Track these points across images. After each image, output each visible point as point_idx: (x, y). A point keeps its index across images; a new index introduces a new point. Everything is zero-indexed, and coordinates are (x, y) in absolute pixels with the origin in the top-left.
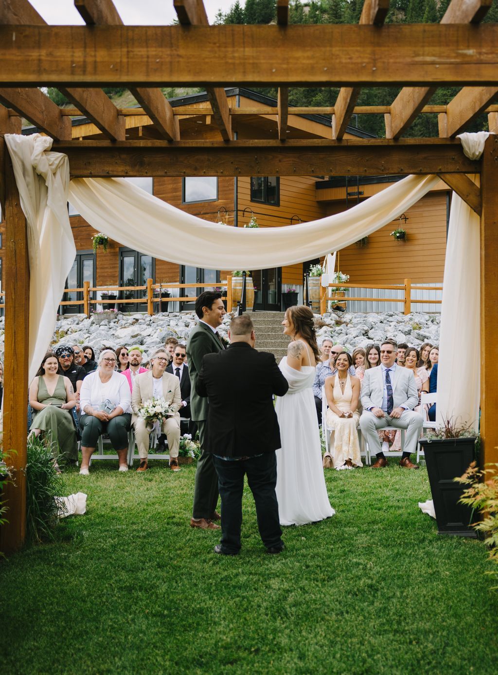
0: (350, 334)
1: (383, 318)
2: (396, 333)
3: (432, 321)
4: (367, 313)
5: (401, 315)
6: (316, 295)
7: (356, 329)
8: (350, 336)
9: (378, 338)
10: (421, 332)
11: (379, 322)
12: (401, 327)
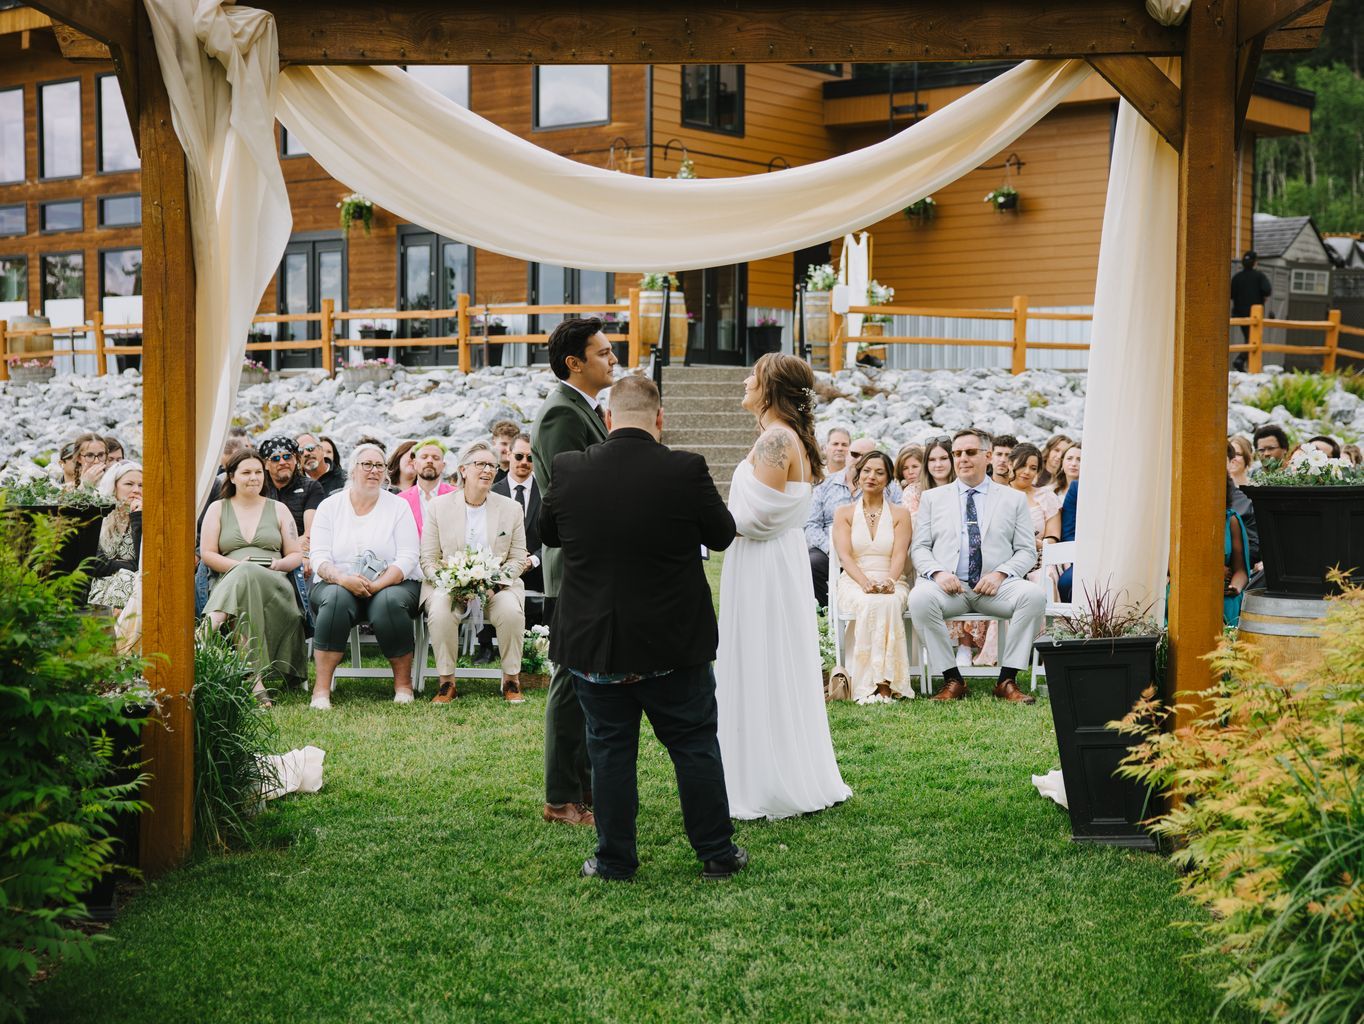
0: (893, 415)
1: (965, 382)
2: (993, 414)
3: (1073, 389)
4: (930, 371)
5: (1005, 374)
6: (820, 330)
7: (906, 404)
8: (893, 421)
9: (953, 424)
10: (1048, 412)
11: (956, 391)
12: (1005, 401)
